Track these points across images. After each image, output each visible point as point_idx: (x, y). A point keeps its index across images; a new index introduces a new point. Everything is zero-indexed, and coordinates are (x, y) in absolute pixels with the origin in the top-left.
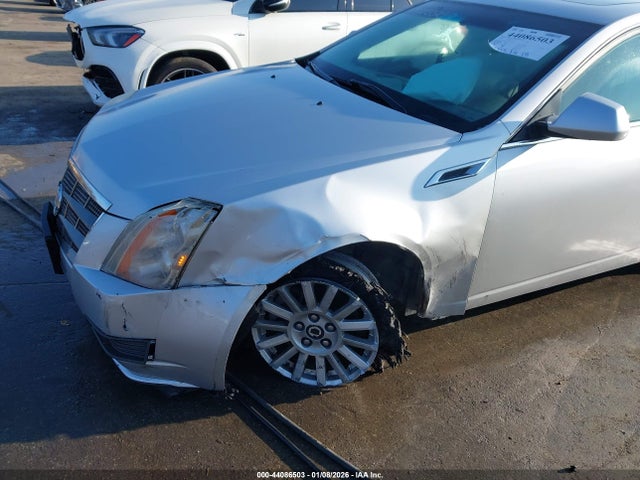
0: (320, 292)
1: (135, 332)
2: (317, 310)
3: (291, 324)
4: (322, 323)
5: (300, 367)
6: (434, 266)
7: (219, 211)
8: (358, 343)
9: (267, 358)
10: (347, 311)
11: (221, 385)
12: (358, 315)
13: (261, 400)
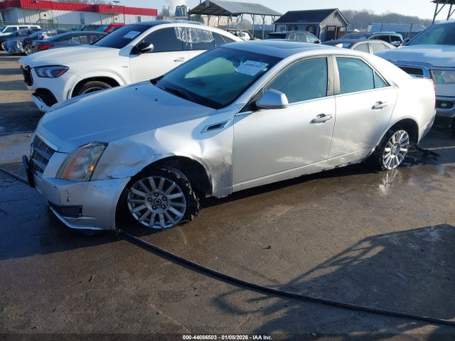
0: (157, 182)
1: (73, 203)
2: (157, 190)
3: (146, 199)
4: (160, 197)
5: (152, 220)
6: (211, 169)
7: (107, 146)
8: (177, 204)
9: (137, 218)
10: (170, 189)
11: (114, 227)
12: (175, 191)
13: (131, 236)
